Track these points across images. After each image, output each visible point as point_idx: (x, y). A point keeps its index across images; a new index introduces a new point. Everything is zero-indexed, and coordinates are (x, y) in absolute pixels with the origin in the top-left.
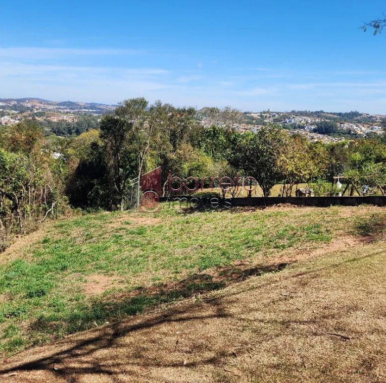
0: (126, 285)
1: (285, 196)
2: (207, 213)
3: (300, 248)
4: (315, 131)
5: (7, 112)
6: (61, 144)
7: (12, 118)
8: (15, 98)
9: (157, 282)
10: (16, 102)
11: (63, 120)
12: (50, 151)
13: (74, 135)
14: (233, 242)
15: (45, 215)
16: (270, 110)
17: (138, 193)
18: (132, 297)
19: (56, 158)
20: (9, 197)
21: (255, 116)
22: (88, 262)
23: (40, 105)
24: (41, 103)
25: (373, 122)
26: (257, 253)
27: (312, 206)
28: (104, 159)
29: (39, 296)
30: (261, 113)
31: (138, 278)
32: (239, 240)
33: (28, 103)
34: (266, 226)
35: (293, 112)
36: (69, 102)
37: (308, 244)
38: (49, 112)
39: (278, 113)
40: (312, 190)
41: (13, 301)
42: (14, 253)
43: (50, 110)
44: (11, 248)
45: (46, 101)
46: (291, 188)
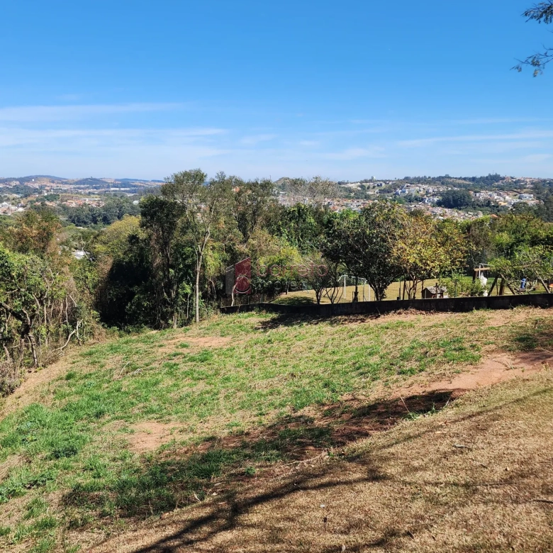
0: (191, 435)
1: (406, 298)
2: (297, 326)
3: (436, 373)
4: (439, 204)
5: (6, 196)
6: (85, 238)
7: (13, 204)
8: (16, 177)
9: (235, 429)
10: (18, 183)
11: (85, 204)
12: (70, 249)
13: (100, 224)
14: (338, 367)
15: (67, 338)
16: (375, 178)
17: (197, 303)
18: (201, 452)
19: (78, 258)
20: (17, 315)
21: (353, 186)
22: (132, 403)
23: (52, 184)
24: (53, 182)
25: (522, 188)
26: (375, 382)
27: (447, 311)
28: (147, 256)
29: (68, 456)
30: (361, 182)
31: (206, 425)
32: (346, 365)
33: (35, 182)
34: (382, 343)
35: (407, 178)
36: (92, 179)
37: (447, 366)
38: (64, 194)
39: (385, 182)
40: (444, 289)
41: (32, 464)
42: (27, 395)
43: (65, 191)
44: (22, 388)
45: (59, 179)
46: (414, 287)
